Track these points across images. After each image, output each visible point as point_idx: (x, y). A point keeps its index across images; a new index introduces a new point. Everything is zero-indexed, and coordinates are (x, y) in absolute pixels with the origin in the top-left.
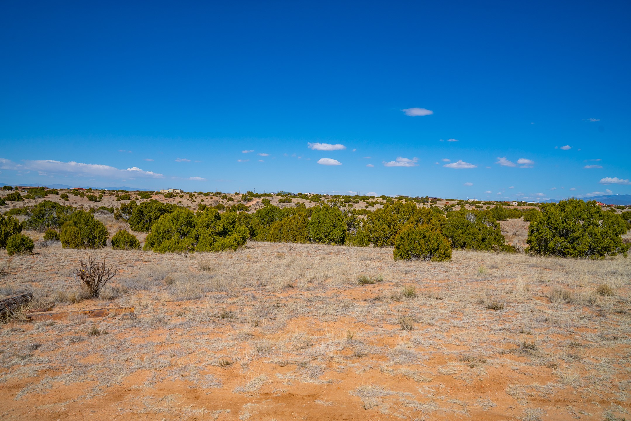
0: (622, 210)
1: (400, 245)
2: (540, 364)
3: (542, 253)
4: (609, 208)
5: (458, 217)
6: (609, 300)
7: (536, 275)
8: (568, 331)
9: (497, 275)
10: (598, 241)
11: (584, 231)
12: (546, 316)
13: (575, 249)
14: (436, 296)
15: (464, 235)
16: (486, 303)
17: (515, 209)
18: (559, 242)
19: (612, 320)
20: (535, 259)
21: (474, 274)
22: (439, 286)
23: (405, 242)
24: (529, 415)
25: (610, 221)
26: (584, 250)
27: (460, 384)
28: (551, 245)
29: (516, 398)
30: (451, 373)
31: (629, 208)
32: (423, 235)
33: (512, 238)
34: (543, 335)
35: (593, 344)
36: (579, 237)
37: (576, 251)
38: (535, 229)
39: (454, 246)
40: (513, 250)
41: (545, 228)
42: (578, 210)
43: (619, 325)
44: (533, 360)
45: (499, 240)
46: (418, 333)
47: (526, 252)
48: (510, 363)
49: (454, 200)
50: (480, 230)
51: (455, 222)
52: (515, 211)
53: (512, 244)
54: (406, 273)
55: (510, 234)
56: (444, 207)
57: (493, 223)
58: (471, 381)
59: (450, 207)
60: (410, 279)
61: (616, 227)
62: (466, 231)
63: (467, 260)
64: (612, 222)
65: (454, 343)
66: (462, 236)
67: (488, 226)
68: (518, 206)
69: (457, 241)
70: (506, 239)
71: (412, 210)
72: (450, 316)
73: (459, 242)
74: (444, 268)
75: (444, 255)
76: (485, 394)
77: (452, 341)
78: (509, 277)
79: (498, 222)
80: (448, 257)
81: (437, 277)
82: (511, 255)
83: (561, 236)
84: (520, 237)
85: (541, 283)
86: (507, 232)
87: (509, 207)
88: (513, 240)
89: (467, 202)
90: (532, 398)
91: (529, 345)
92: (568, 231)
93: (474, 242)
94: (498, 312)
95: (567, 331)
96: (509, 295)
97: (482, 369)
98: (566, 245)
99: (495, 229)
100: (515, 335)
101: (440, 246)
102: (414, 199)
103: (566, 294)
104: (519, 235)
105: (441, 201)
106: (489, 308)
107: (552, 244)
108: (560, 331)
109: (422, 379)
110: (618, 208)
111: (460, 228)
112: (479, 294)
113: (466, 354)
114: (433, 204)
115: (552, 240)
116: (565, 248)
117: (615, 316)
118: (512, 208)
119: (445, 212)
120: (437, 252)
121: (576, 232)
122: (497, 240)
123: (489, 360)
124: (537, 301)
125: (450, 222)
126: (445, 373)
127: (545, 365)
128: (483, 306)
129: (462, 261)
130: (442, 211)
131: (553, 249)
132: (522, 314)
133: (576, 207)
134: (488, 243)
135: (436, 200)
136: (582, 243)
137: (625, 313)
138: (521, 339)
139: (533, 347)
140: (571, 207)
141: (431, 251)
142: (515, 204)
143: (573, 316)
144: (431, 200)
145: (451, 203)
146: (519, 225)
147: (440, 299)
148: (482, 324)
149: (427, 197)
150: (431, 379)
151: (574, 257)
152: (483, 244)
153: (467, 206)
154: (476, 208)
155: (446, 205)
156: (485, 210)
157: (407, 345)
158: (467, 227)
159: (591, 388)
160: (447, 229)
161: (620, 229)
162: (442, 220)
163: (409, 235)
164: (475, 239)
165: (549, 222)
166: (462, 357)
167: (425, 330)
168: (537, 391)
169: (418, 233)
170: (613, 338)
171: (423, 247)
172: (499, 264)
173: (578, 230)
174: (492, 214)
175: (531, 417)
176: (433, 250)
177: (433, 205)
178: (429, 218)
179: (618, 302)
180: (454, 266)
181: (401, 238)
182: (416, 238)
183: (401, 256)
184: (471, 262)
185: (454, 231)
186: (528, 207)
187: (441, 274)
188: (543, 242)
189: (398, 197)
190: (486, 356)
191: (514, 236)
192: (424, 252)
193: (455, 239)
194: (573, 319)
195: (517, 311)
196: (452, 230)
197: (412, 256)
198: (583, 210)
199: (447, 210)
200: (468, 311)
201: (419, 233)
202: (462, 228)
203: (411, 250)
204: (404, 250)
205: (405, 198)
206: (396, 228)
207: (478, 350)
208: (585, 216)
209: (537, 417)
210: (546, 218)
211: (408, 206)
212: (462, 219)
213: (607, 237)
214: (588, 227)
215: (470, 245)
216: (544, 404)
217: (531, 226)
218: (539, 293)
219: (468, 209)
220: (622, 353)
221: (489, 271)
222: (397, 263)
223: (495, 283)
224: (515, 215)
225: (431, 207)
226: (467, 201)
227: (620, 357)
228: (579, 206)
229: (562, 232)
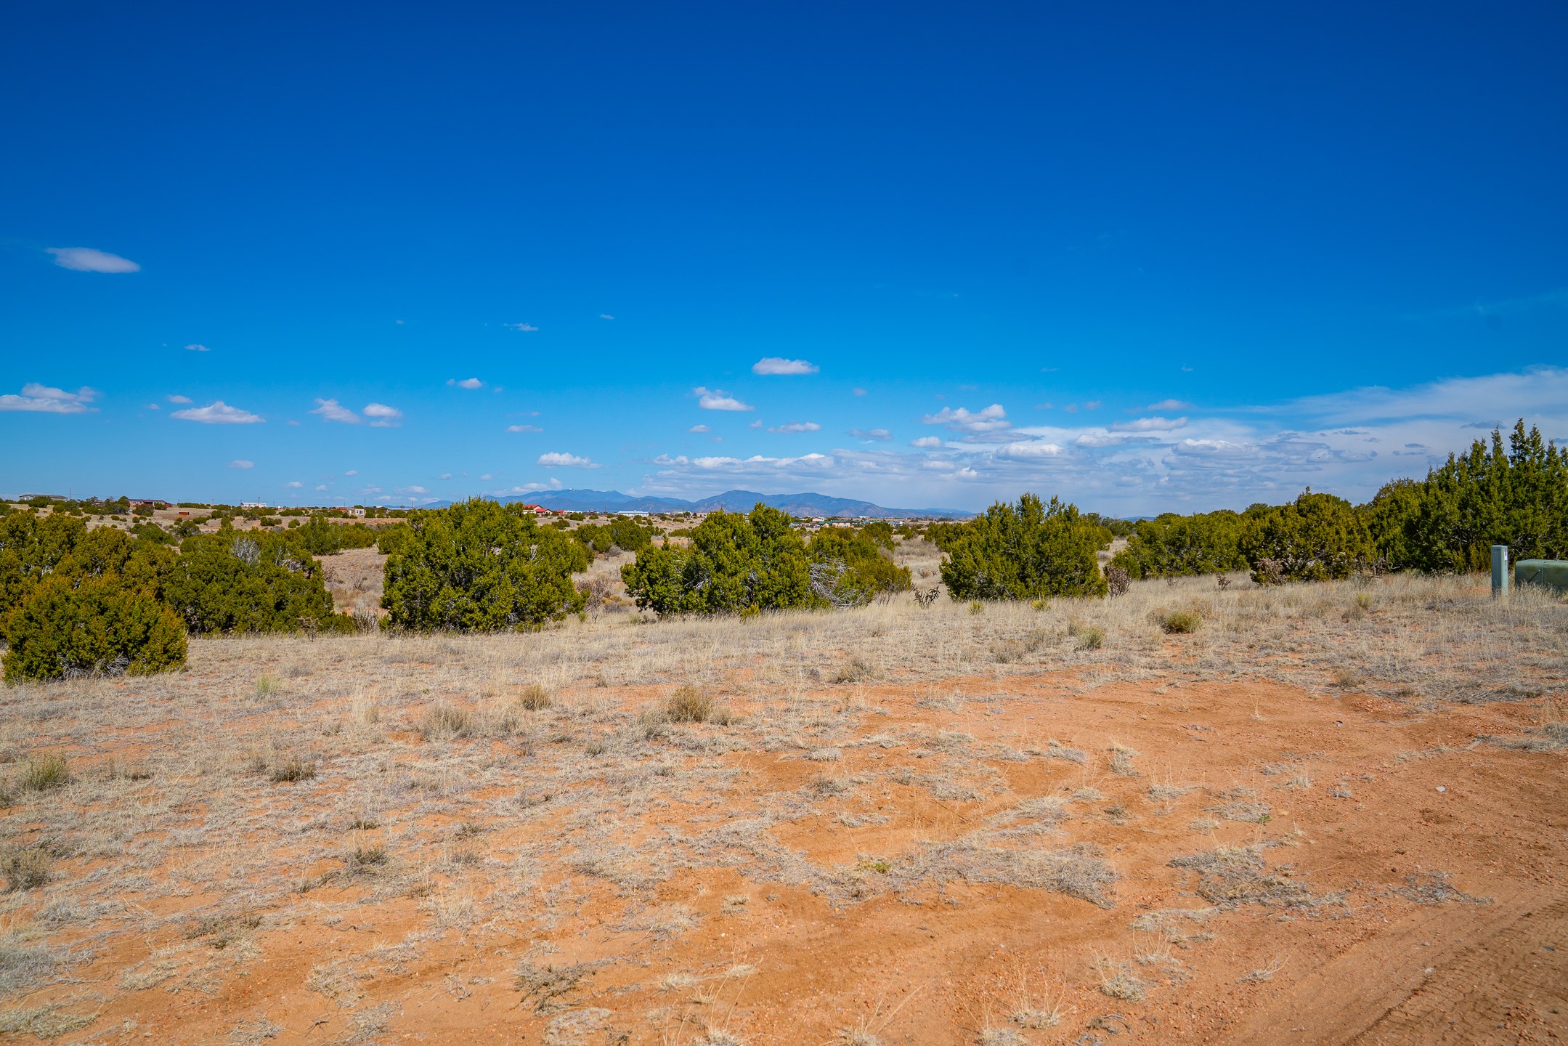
0: (580, 522)
1: (23, 640)
2: (392, 896)
3: (418, 627)
4: (555, 519)
5: (209, 550)
6: (542, 716)
7: (399, 680)
8: (458, 802)
9: (306, 693)
10: (529, 590)
11: (502, 571)
12: (413, 776)
13: (485, 612)
14: (132, 772)
15: (227, 598)
16: (272, 768)
17: (358, 525)
18: (452, 598)
19: (545, 760)
20: (399, 644)
21: (247, 698)
22: (145, 740)
23: (41, 628)
24: (362, 1025)
25: (551, 546)
26: (503, 613)
27: (185, 1001)
28: (435, 607)
29: (331, 994)
30: (160, 978)
31: (590, 518)
32: (100, 604)
33: (352, 596)
34: (405, 823)
35: (505, 820)
36: (492, 585)
37: (487, 616)
38: (399, 571)
39: (196, 629)
40: (353, 625)
41: (420, 569)
42: (489, 523)
43: (558, 769)
44: (377, 888)
45: (318, 603)
46: (66, 888)
47: (382, 628)
48: (322, 909)
49: (202, 506)
50: (269, 581)
51: (202, 563)
52: (358, 529)
53: (350, 612)
54: (44, 717)
55: (348, 586)
56: (175, 524)
57: (304, 563)
58: (216, 984)
59: (190, 526)
60: (55, 733)
61: (562, 557)
62: (232, 586)
63: (232, 663)
64: (555, 549)
65: (177, 892)
66: (223, 601)
67: (291, 571)
68: (366, 517)
69: (210, 613)
70: (339, 599)
71: (68, 536)
72: (170, 820)
73: (216, 617)
74: (163, 691)
75: (166, 656)
76: (255, 1008)
77: (169, 887)
78: (334, 693)
79: (315, 558)
80: (178, 659)
81: (142, 718)
82: (347, 638)
83: (455, 584)
84: (372, 592)
85: (408, 700)
86: (341, 582)
87: (345, 520)
88: (355, 600)
89: (239, 511)
90: (372, 981)
91: (371, 853)
92: (471, 571)
93: (254, 614)
94: (302, 786)
95: (456, 803)
96: (330, 739)
97: (248, 944)
98: (466, 604)
99: (308, 578)
100: (339, 836)
101: (151, 630)
102: (82, 504)
103: (458, 717)
104: (369, 588)
105: (165, 509)
106: (279, 781)
107: (437, 604)
108: (441, 804)
109: (61, 1027)
110: (573, 517)
111: (215, 578)
112: (255, 746)
113: (206, 915)
114: (141, 518)
115: (437, 594)
116: (466, 611)
117: (551, 751)
118: (352, 522)
119: (179, 539)
120: (142, 649)
121: (486, 573)
122: (313, 603)
123: (268, 916)
124: (395, 745)
125: (187, 565)
126: (141, 985)
127: (403, 895)
128: (265, 777)
129: (217, 664)
130: (169, 537)
131: (440, 615)
132: (358, 781)
133: (484, 518)
134: (292, 612)
135: (152, 508)
136: (498, 599)
137: (569, 740)
138: (352, 843)
139: (377, 858)
140: (474, 519)
141: (125, 646)
142: (361, 512)
143: (470, 765)
144: (137, 506)
145: (194, 512)
146: (369, 563)
147: (144, 777)
148: (257, 826)
149: (124, 498)
150: (93, 1016)
151: (484, 630)
152: (279, 616)
153: (238, 522)
154: (263, 524)
155: (180, 520)
156: (287, 528)
157: (21, 935)
158: (235, 576)
159: (494, 920)
160: (181, 584)
161: (569, 563)
162: (161, 562)
163: (53, 606)
164: (257, 604)
165: (430, 554)
166: (196, 925)
167: (90, 875)
168: (381, 963)
169: (82, 601)
170: (544, 799)
171: (100, 637)
172: (314, 664)
173: (491, 568)
174: (303, 538)
175: (367, 1030)
176: (131, 645)
177: (141, 521)
178: (120, 557)
179: (558, 719)
180: (194, 682)
181: (27, 618)
182: (75, 615)
183: (30, 670)
184: (241, 666)
185: (200, 587)
186: (390, 520)
187: (154, 706)
188: (418, 601)
189: (31, 498)
190: (262, 908)
191: (357, 590)
192: (103, 653)
193: (202, 609)
194: (470, 773)
195: (348, 775)
196: (193, 585)
197: (65, 668)
198: (499, 525)
199: (183, 532)
200: (222, 796)
201: (88, 600)
202: (223, 579)
203: (64, 651)
204: (39, 653)
205: (55, 503)
206: (15, 591)
207: (241, 895)
208: (502, 537)
209: (379, 1025)
210: (421, 546)
211: (55, 524)
212: (220, 554)
213: (546, 582)
214: (510, 560)
215: (245, 621)
216: (398, 987)
217: (390, 565)
218: (400, 724)
219: (240, 528)
220: (557, 828)
221: (285, 684)
222: (15, 693)
223: (299, 712)
224: (357, 539)
225: (135, 527)
226: (240, 507)
227: (553, 838)
228: (491, 515)
229: (458, 576)
